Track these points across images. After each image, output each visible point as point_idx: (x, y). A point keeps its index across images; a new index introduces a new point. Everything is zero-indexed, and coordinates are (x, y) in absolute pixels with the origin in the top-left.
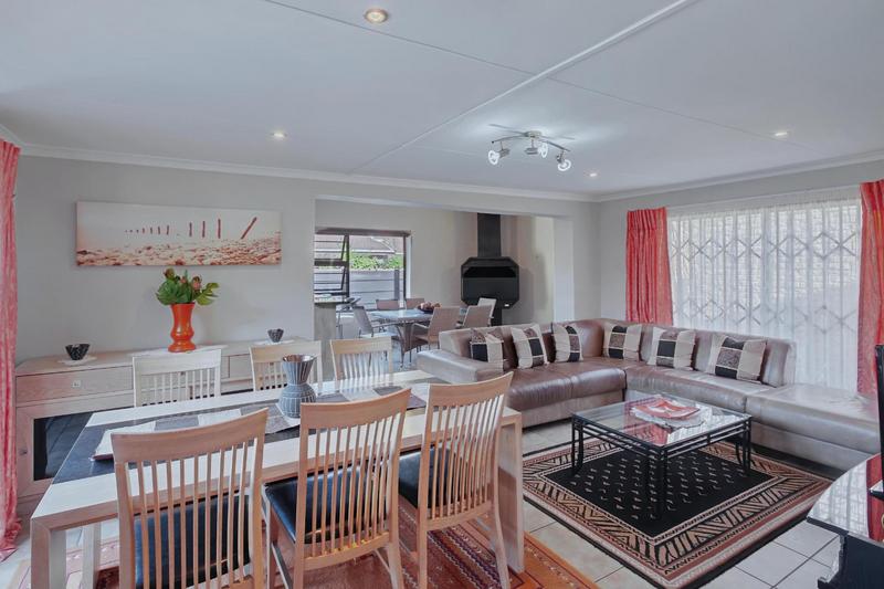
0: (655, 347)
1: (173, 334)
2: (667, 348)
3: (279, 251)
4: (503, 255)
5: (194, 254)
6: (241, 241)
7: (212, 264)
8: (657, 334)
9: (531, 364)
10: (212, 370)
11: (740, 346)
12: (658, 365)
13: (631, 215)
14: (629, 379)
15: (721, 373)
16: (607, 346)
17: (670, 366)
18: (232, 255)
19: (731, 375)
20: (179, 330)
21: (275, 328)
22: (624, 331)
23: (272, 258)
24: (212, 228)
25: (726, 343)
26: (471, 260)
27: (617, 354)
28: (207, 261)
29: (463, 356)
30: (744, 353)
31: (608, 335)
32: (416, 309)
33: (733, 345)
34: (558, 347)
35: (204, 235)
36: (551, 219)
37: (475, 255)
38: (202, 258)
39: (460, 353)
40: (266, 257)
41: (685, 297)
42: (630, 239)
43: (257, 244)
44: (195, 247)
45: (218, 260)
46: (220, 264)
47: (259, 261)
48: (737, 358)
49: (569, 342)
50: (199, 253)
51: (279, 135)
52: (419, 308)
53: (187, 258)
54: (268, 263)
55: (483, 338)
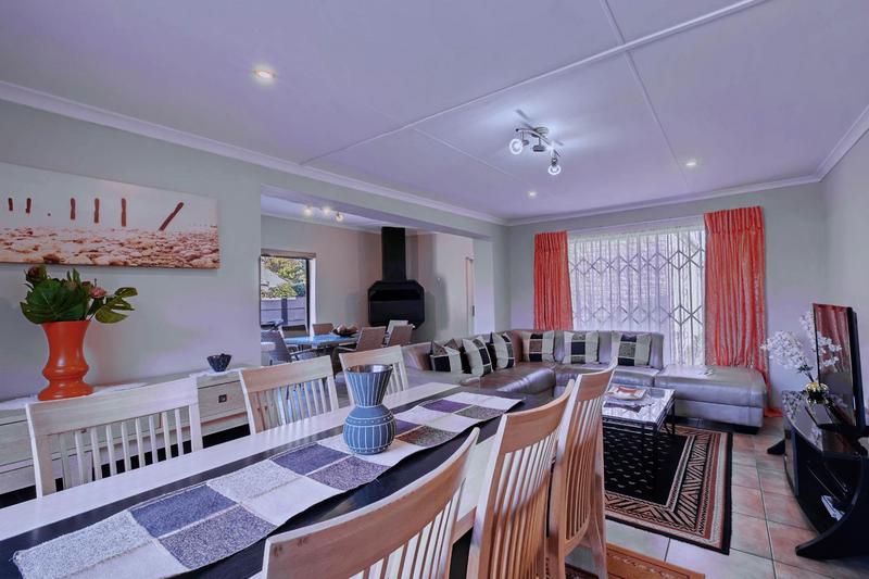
0: (568, 348)
1: (49, 372)
2: (578, 348)
3: (216, 251)
4: (409, 278)
5: (80, 247)
6: (159, 234)
7: (113, 264)
8: (568, 338)
9: (482, 372)
10: (184, 411)
11: (634, 340)
12: (572, 363)
13: (538, 237)
14: (558, 376)
15: (622, 362)
16: (527, 351)
17: (583, 362)
18: (145, 253)
19: (630, 363)
20: (61, 363)
21: (216, 353)
22: (541, 337)
23: (207, 260)
24: (110, 211)
25: (624, 339)
26: (378, 283)
27: (536, 359)
28: (104, 260)
29: (424, 369)
30: (638, 345)
31: (527, 343)
32: (332, 334)
33: (629, 339)
34: (498, 355)
35: (96, 220)
36: (471, 240)
37: (380, 279)
38: (94, 253)
39: (421, 368)
40: (196, 257)
41: (582, 306)
42: (537, 258)
43: (184, 240)
44: (80, 237)
45: (123, 258)
46: (125, 264)
47: (189, 264)
48: (633, 349)
49: (506, 350)
50: (88, 246)
51: (265, 75)
52: (335, 332)
53: (68, 253)
54: (202, 268)
55: (444, 351)
